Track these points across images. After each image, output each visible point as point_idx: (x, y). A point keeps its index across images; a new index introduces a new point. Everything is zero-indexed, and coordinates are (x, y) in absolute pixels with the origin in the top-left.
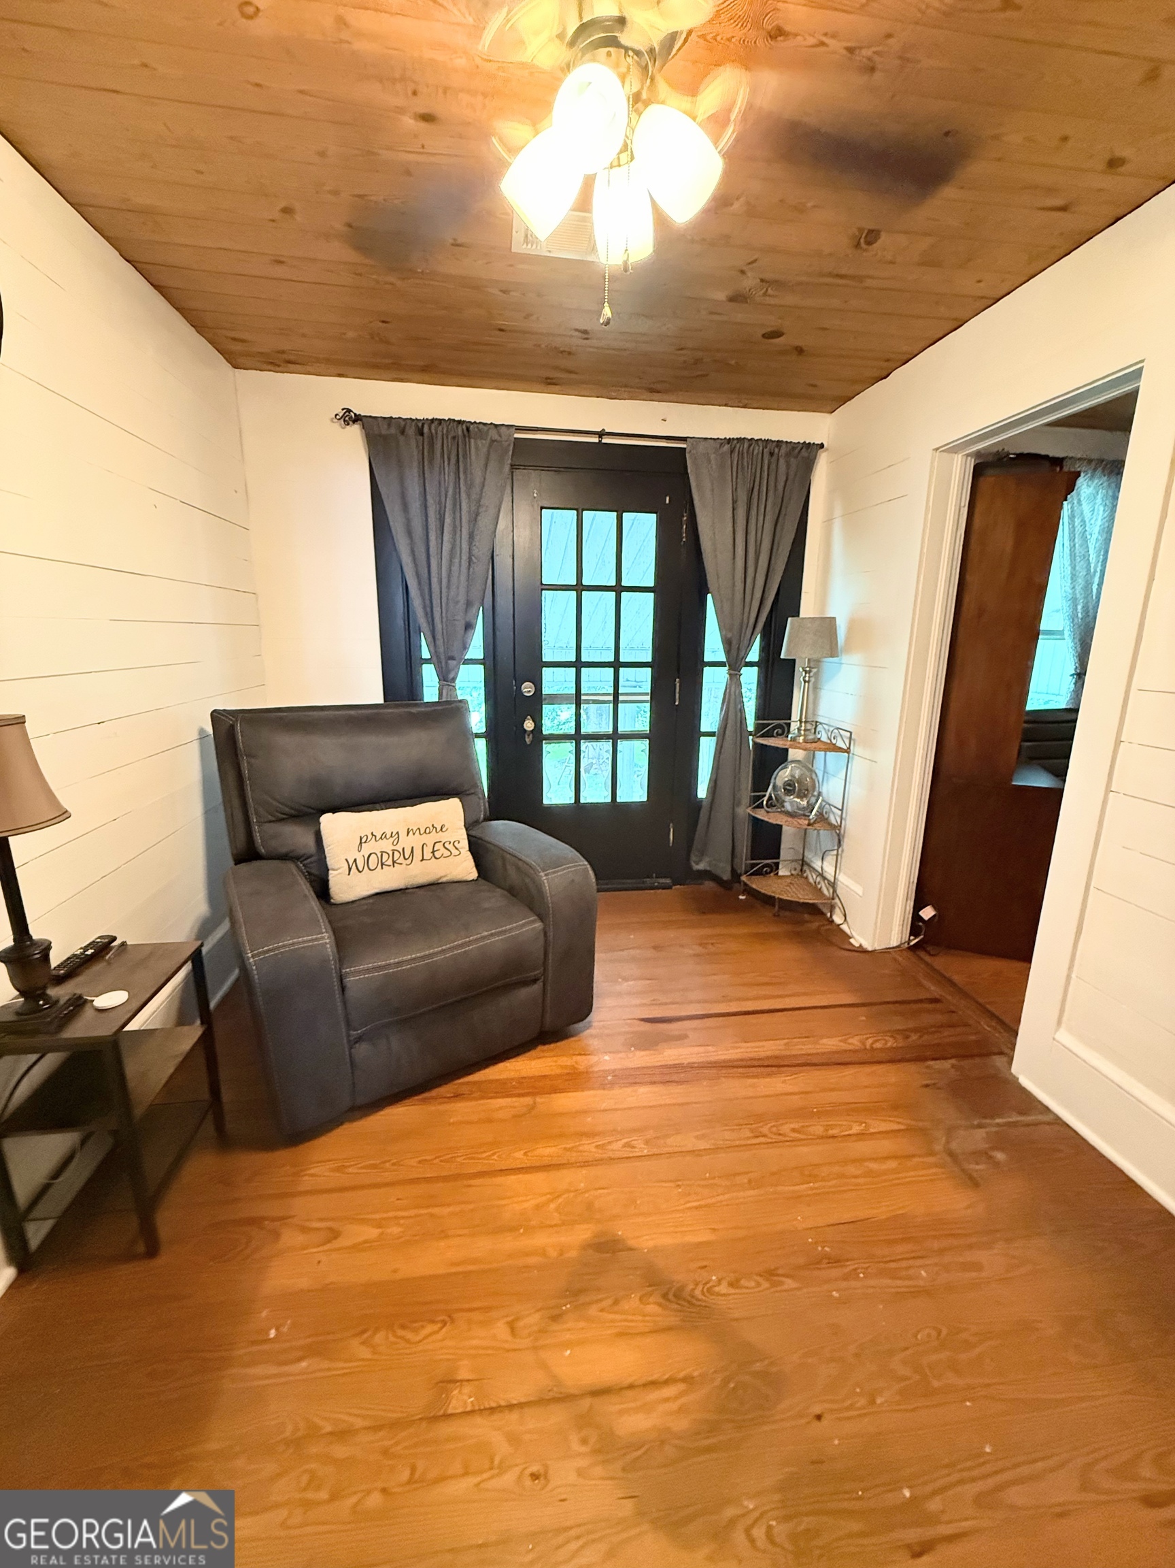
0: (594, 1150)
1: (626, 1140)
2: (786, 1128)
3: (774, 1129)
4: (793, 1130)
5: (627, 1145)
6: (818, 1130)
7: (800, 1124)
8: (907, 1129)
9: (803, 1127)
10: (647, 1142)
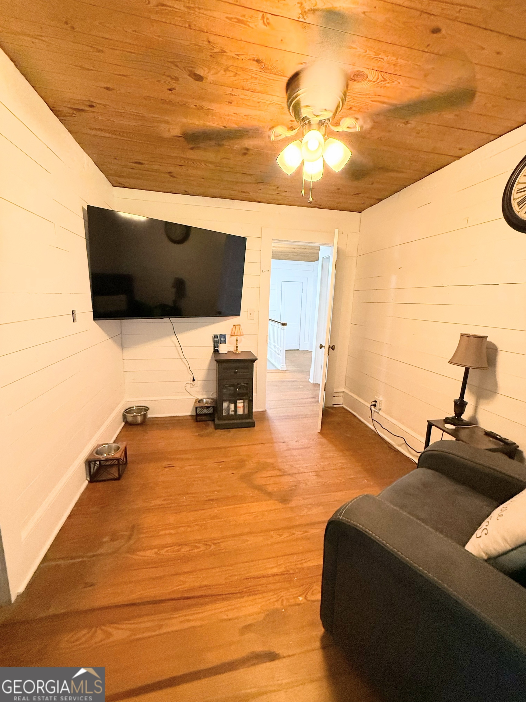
0: (296, 532)
1: (283, 537)
2: (203, 548)
3: (208, 547)
4: (199, 548)
5: (281, 535)
6: (185, 549)
7: (193, 551)
8: (136, 551)
9: (192, 550)
10: (272, 537)
